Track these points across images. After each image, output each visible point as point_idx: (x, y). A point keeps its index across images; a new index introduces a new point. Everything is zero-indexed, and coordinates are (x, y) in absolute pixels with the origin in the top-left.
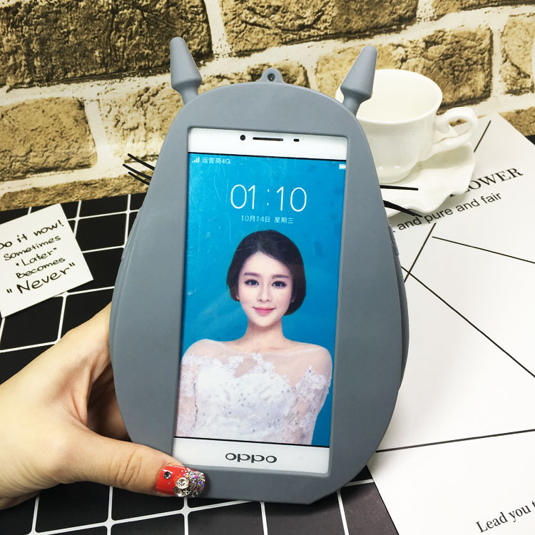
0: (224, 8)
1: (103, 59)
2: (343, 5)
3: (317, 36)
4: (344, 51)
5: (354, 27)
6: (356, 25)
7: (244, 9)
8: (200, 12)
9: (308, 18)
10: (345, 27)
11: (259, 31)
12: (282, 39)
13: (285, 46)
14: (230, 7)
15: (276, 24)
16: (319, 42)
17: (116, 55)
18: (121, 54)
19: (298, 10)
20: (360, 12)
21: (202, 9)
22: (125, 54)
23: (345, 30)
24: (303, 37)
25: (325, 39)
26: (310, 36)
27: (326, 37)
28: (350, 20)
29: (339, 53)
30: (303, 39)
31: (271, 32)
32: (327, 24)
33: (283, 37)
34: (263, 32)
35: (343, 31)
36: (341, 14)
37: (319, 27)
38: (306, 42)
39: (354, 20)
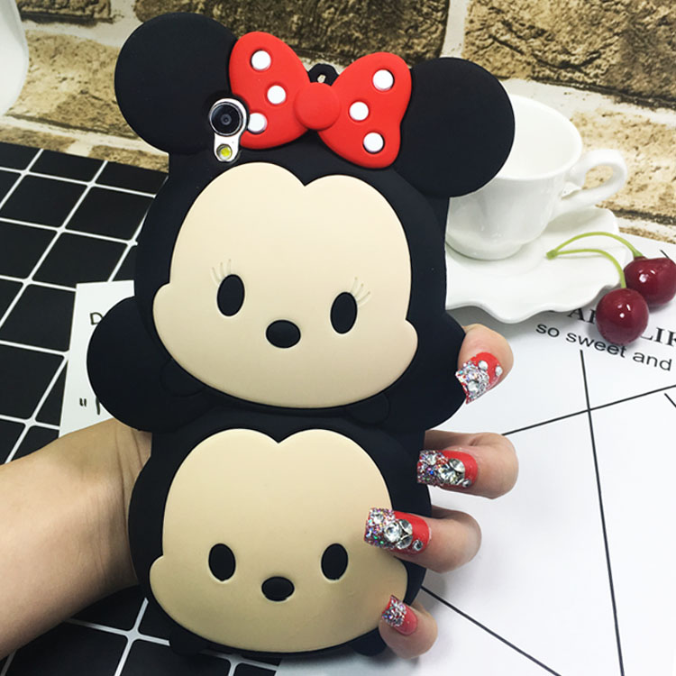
0: (473, 14)
1: (300, 28)
2: (629, 54)
3: (581, 83)
4: (611, 115)
5: (634, 87)
6: (638, 85)
7: (498, 21)
8: (440, 8)
9: (577, 56)
10: (623, 82)
11: (507, 54)
12: (534, 72)
13: (534, 82)
14: (480, 14)
15: (533, 50)
16: (582, 92)
17: (318, 27)
18: (324, 28)
19: (567, 43)
20: (648, 69)
21: (443, 6)
22: (329, 29)
23: (621, 87)
24: (562, 79)
25: (590, 89)
26: (571, 80)
27: (592, 88)
28: (632, 76)
29: (604, 116)
30: (562, 81)
31: (523, 58)
32: (600, 72)
33: (537, 69)
34: (513, 56)
35: (618, 87)
36: (623, 64)
37: (588, 71)
38: (563, 85)
39: (638, 77)
